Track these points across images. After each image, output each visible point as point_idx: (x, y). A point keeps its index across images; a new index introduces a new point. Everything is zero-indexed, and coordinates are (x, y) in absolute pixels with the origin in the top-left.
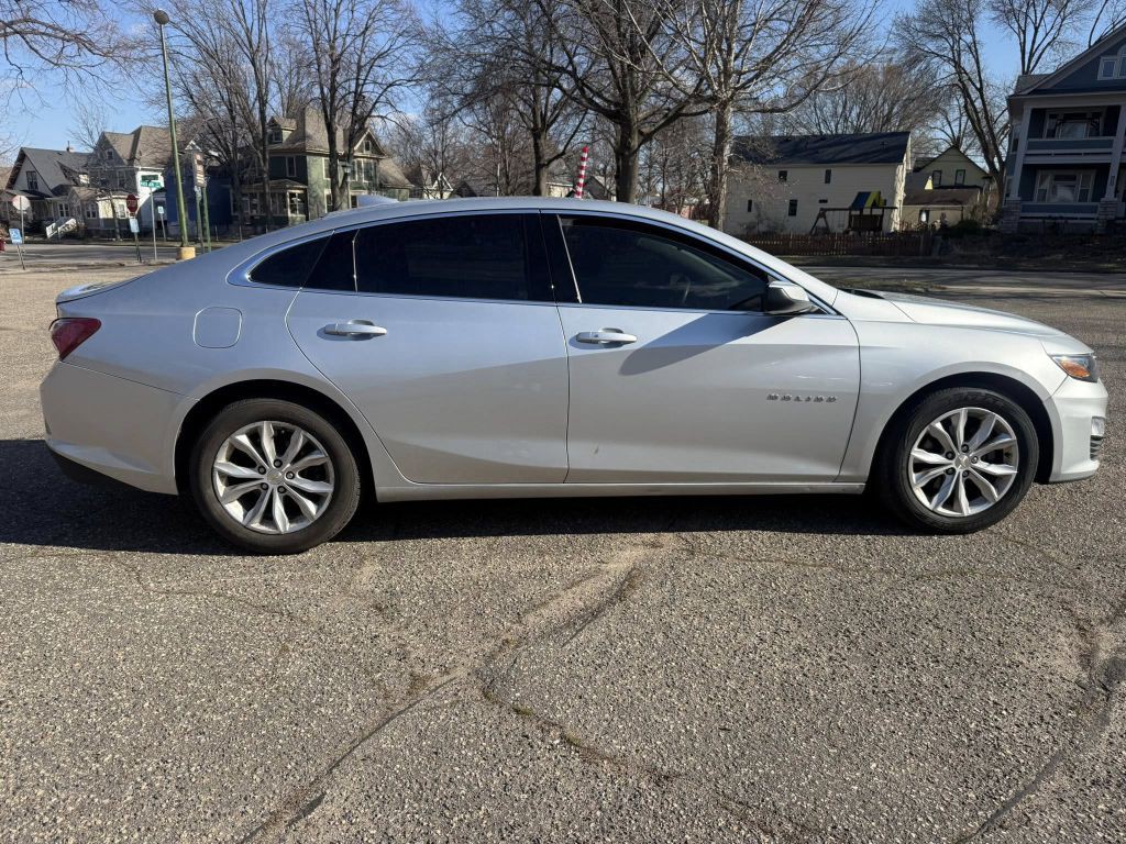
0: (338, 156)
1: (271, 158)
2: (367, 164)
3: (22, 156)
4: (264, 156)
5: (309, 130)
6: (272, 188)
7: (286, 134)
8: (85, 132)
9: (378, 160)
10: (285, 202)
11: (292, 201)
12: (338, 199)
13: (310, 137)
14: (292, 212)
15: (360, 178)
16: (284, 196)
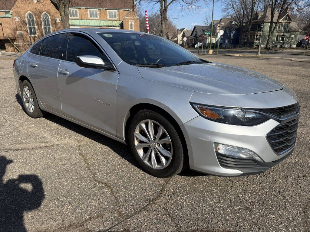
0: (273, 22)
1: (252, 24)
2: (285, 24)
3: (195, 28)
4: (250, 24)
5: (267, 15)
6: (251, 33)
7: (260, 17)
8: (206, 20)
9: (289, 23)
10: (255, 37)
11: (256, 37)
12: (270, 36)
13: (267, 17)
14: (256, 40)
15: (281, 29)
16: (255, 35)
